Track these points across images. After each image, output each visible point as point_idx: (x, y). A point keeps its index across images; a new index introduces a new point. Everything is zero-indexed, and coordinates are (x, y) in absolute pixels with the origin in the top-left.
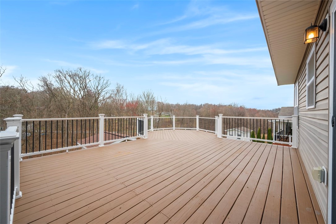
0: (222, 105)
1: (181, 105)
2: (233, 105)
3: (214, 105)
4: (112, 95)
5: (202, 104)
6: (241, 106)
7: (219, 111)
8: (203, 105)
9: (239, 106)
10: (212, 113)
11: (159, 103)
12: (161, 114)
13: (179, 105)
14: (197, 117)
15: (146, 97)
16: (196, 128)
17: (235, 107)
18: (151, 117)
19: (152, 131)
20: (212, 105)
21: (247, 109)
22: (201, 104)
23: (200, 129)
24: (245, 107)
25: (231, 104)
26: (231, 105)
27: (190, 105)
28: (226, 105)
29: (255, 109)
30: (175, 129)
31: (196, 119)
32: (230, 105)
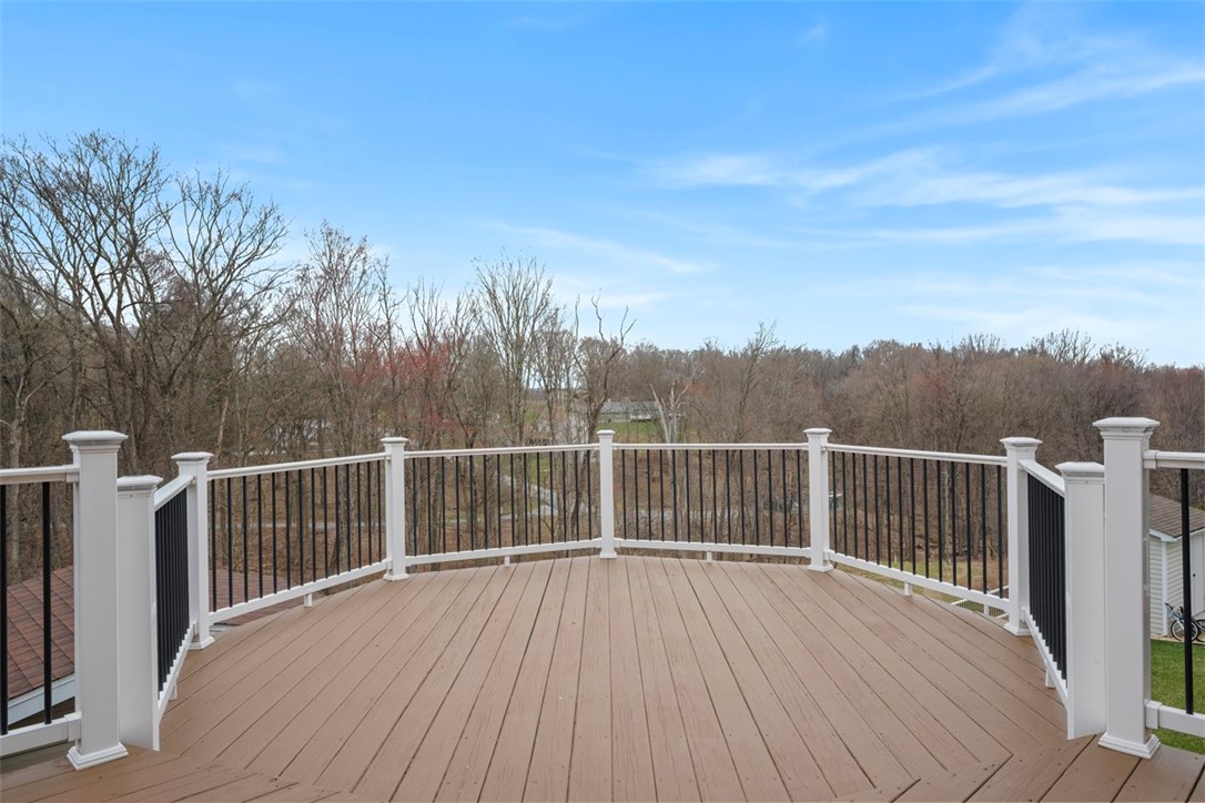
0: (981, 353)
1: (726, 353)
2: (1052, 350)
3: (938, 352)
4: (304, 304)
5: (855, 348)
6: (1108, 351)
7: (968, 387)
8: (867, 352)
9: (1094, 354)
10: (924, 398)
11: (589, 344)
12: (597, 411)
13: (718, 353)
14: (818, 445)
15: (505, 307)
16: (803, 541)
17: (1066, 362)
18: (389, 450)
19: (401, 575)
20: (918, 349)
21: (1151, 374)
22: (850, 348)
23: (841, 558)
24: (1134, 358)
25: (1042, 344)
26: (1044, 353)
27: (780, 358)
28: (1008, 349)
29: (1195, 368)
30: (622, 551)
31: (801, 457)
32: (1033, 351)
